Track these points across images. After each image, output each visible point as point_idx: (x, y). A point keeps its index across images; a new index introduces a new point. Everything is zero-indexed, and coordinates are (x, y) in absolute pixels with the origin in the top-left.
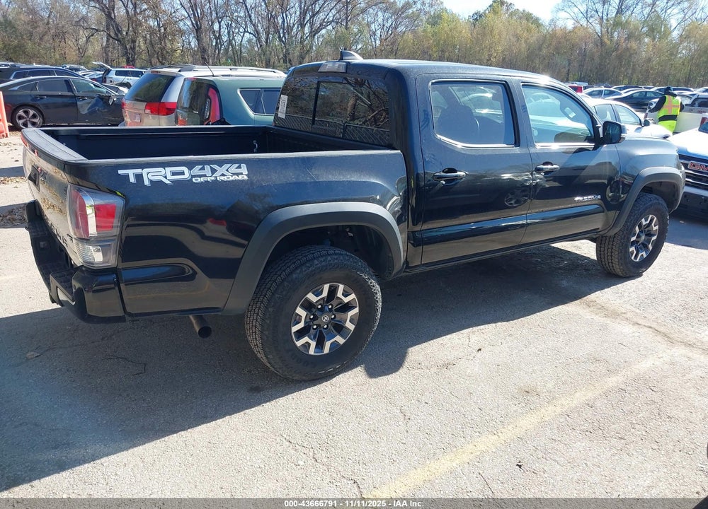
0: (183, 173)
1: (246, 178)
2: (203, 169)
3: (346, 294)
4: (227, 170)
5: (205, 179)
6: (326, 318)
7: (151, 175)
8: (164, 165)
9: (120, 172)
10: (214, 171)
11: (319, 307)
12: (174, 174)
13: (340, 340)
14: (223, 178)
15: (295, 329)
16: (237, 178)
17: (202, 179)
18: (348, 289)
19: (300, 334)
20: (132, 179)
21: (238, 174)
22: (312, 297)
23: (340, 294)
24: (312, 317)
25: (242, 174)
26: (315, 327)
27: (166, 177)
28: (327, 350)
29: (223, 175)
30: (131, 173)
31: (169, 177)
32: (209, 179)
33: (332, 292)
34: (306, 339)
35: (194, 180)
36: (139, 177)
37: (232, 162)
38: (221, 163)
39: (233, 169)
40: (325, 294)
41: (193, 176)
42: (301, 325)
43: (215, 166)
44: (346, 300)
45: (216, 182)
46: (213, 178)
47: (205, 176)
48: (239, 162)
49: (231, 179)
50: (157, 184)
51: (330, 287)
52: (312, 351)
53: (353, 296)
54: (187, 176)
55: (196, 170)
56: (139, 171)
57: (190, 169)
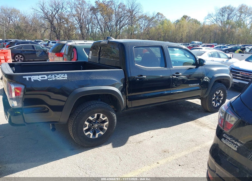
0: (45, 77)
1: (66, 78)
2: (52, 76)
3: (103, 117)
4: (60, 76)
5: (52, 79)
6: (96, 125)
7: (34, 78)
8: (38, 75)
9: (24, 77)
10: (55, 76)
11: (94, 121)
12: (42, 78)
13: (102, 133)
14: (58, 79)
15: (85, 129)
16: (63, 78)
17: (51, 79)
18: (104, 115)
19: (87, 131)
20: (27, 79)
21: (64, 77)
22: (91, 118)
23: (101, 117)
24: (91, 125)
25: (65, 77)
26: (93, 128)
27: (39, 79)
28: (97, 136)
29: (58, 78)
30: (27, 78)
31: (40, 78)
32: (54, 79)
33: (98, 116)
34: (89, 133)
35: (48, 79)
36: (30, 79)
37: (62, 73)
38: (58, 74)
39: (62, 76)
40: (96, 117)
41: (48, 78)
42: (87, 128)
43: (56, 75)
44: (104, 119)
45: (56, 80)
46: (55, 79)
47: (52, 78)
48: (64, 73)
49: (61, 79)
50: (36, 81)
51: (97, 115)
52: (91, 137)
53: (106, 118)
54: (46, 78)
55: (49, 76)
56: (30, 77)
57: (47, 76)
